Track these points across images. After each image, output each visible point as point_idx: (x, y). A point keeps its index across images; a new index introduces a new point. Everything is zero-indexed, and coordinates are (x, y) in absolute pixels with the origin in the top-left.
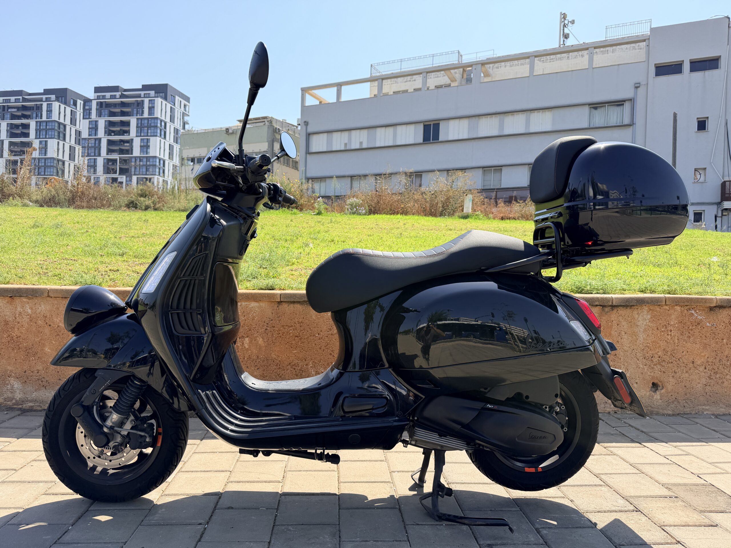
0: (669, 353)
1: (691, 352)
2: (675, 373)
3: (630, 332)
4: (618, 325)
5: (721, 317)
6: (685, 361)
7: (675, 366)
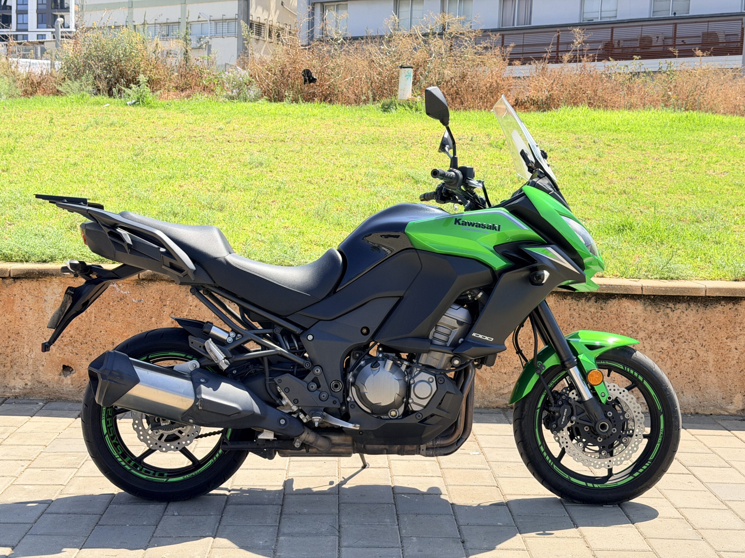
0: (83, 333)
1: (111, 332)
2: (91, 355)
3: (36, 308)
4: (22, 299)
5: (150, 291)
6: (103, 342)
7: (91, 347)
